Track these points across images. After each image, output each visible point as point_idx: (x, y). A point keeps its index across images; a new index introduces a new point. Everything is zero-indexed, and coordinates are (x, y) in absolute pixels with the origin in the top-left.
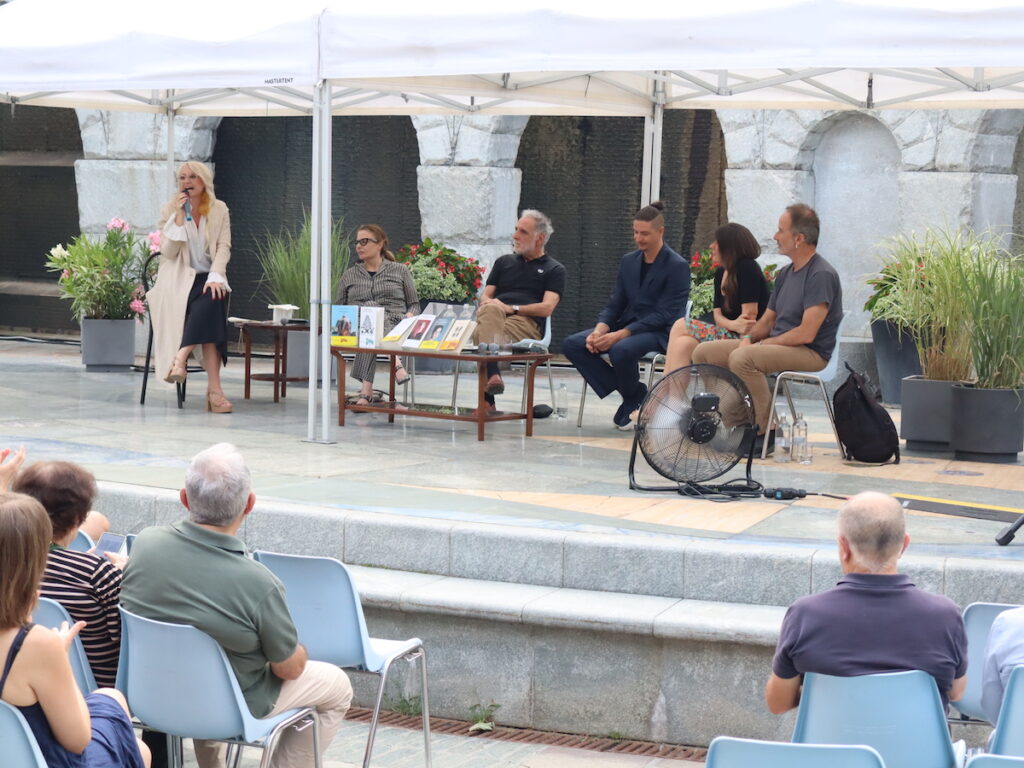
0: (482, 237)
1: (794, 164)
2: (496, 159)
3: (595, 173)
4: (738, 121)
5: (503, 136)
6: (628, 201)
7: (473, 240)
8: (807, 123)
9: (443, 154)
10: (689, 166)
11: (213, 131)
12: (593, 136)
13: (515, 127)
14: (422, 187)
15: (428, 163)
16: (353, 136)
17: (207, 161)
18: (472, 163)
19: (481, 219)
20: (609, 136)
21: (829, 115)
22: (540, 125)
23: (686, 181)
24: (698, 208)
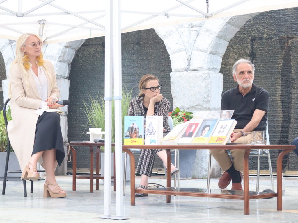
0: (205, 107)
2: (211, 67)
3: (258, 78)
5: (214, 56)
6: (276, 91)
7: (200, 109)
9: (184, 66)
11: (69, 64)
12: (256, 60)
13: (220, 52)
14: (173, 83)
15: (176, 71)
16: (137, 65)
17: (66, 79)
18: (199, 69)
19: (205, 98)
20: (265, 60)
22: (229, 56)
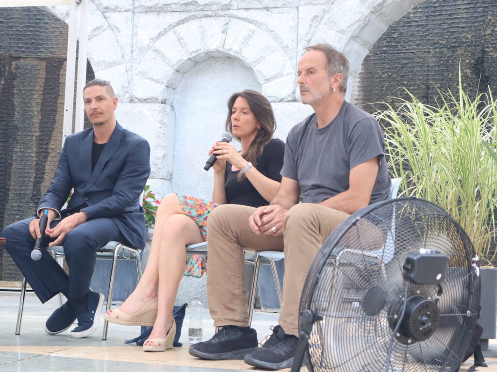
1: (160, 98)
4: (108, 61)
8: (174, 62)
10: (40, 117)
21: (194, 55)
23: (38, 130)
24: (47, 153)
